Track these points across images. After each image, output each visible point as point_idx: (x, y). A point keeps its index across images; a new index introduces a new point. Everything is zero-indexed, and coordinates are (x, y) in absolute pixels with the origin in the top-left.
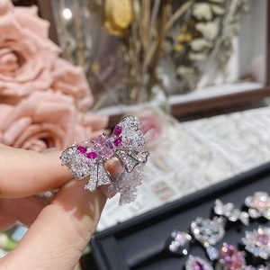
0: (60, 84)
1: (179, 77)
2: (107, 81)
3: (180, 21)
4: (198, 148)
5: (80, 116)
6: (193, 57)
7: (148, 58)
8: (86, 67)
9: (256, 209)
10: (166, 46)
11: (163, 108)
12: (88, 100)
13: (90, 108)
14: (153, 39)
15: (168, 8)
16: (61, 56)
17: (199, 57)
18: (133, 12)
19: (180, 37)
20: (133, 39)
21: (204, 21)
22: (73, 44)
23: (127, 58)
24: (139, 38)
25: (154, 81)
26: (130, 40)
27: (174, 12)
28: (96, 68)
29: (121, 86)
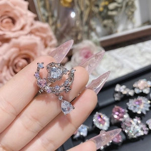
1: (105, 26)
2: (64, 31)
4: (116, 63)
6: (110, 13)
7: (85, 18)
8: (54, 27)
10: (96, 10)
14: (87, 7)
17: (114, 13)
19: (103, 3)
22: (47, 14)
25: (91, 29)
28: (59, 24)
29: (74, 34)
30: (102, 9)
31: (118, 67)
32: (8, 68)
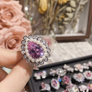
0: (23, 25)
1: (59, 29)
2: (37, 27)
3: (62, 12)
4: (62, 51)
6: (64, 23)
7: (50, 22)
8: (31, 22)
10: (57, 19)
11: (53, 37)
12: (30, 31)
14: (53, 16)
15: (58, 7)
16: (24, 17)
17: (66, 23)
18: (48, 7)
19: (61, 16)
20: (47, 15)
21: (69, 12)
22: (28, 14)
23: (44, 21)
24: (48, 15)
25: (51, 29)
26: (46, 15)
27: (60, 8)
28: (34, 22)
29: (41, 29)
30: (60, 19)
31: (63, 54)
32: (5, 44)
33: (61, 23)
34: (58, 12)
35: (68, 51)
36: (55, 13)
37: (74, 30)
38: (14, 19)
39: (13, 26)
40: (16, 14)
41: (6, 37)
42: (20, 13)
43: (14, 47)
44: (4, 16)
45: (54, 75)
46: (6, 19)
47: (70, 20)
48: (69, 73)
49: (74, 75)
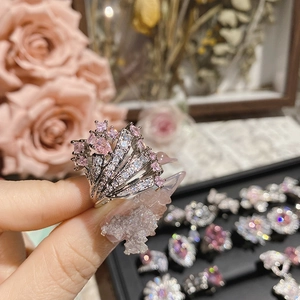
0: (86, 74)
1: (200, 80)
2: (130, 75)
3: (206, 25)
4: (210, 148)
5: (100, 105)
6: (215, 61)
7: (171, 58)
8: (112, 61)
9: (249, 200)
10: (191, 48)
11: (181, 107)
12: (110, 92)
13: (112, 100)
14: (178, 40)
15: (195, 12)
16: (88, 47)
17: (221, 62)
19: (205, 40)
20: (159, 39)
21: (229, 27)
22: (102, 37)
23: (151, 56)
25: (176, 80)
26: (155, 39)
27: (200, 15)
28: (121, 62)
29: (143, 82)
30: (202, 50)
31: (213, 157)
33: (205, 63)
34: (194, 28)
35: (228, 149)
36: (185, 30)
37: (246, 82)
38: (57, 57)
39: (52, 79)
40: (60, 42)
41: (33, 113)
42: (75, 39)
43: (61, 144)
44: (23, 51)
45: (177, 224)
46: (30, 57)
47: (232, 51)
48: (224, 216)
49: (238, 220)
